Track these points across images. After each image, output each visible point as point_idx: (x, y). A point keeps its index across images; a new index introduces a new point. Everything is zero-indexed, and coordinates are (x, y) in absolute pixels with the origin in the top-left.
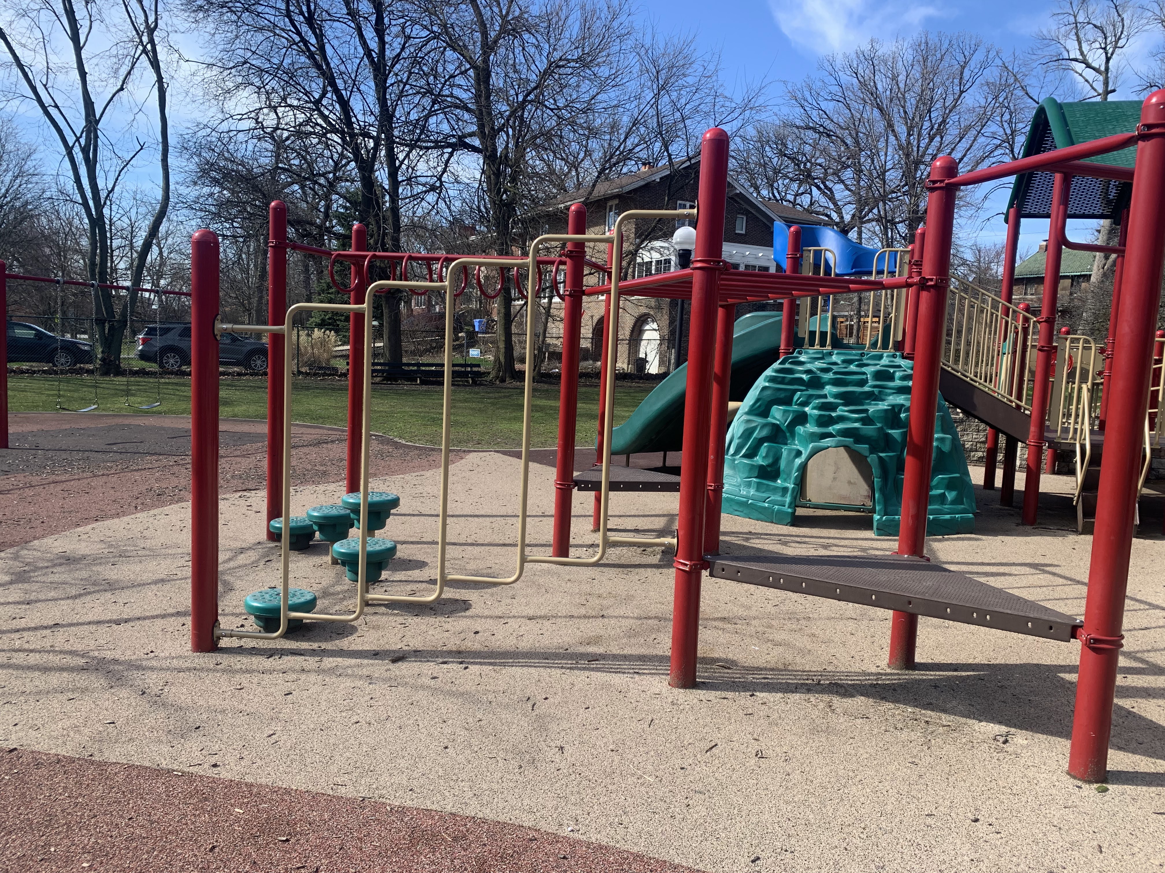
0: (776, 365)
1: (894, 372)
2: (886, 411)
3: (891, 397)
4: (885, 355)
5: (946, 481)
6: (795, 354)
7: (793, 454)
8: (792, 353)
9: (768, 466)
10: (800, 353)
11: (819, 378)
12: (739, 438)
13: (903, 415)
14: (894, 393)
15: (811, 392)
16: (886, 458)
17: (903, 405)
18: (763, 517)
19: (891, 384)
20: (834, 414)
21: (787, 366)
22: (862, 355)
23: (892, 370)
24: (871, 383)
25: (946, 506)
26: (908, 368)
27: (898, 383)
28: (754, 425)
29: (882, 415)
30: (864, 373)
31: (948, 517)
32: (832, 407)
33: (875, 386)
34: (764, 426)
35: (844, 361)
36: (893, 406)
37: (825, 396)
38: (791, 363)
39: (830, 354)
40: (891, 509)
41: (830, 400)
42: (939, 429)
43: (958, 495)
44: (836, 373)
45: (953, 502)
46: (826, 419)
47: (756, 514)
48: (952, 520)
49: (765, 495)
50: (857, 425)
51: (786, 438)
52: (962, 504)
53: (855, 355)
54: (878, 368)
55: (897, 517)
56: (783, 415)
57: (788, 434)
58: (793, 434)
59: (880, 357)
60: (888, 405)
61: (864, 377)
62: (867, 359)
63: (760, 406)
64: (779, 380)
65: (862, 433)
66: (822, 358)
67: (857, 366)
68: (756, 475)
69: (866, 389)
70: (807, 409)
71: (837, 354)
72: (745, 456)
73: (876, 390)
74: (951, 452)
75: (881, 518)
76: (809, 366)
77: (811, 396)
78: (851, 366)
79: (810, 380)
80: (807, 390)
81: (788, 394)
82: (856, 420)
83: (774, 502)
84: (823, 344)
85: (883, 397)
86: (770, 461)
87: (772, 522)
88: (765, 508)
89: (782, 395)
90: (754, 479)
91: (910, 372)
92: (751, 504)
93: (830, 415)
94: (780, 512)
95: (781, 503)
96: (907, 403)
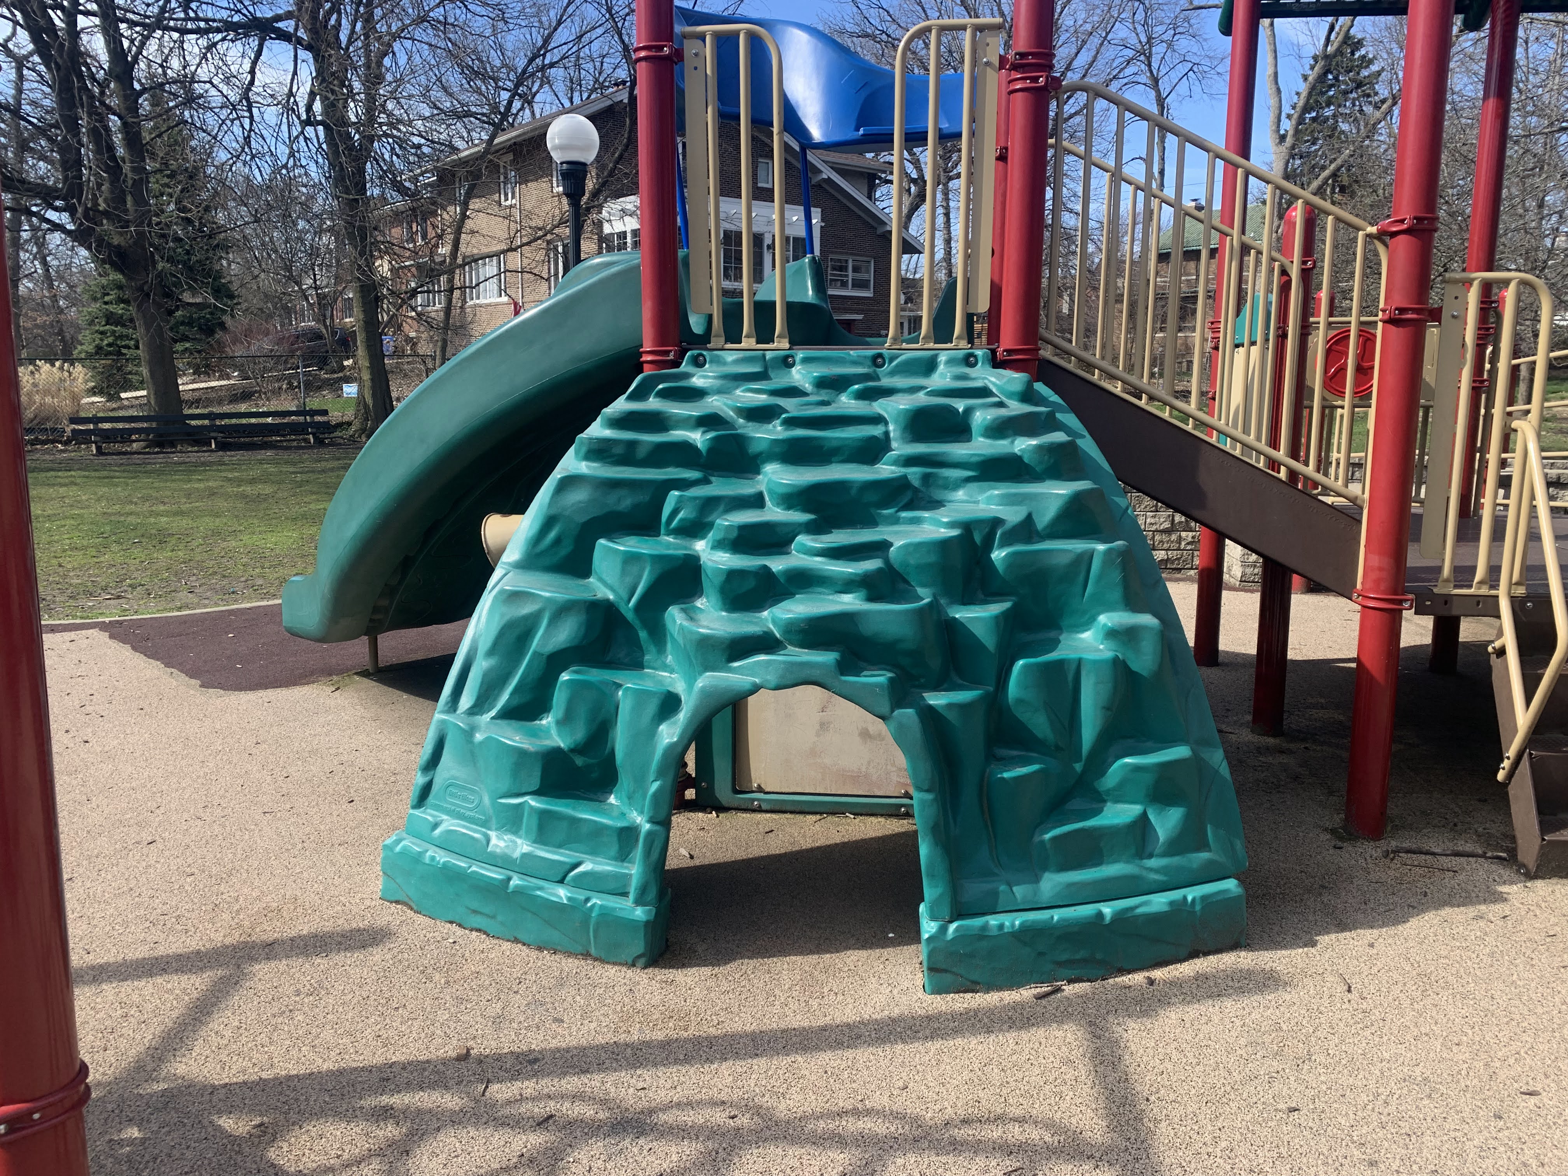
0: (621, 405)
1: (969, 411)
2: (944, 545)
3: (960, 494)
4: (943, 357)
5: (1148, 779)
6: (685, 367)
7: (652, 707)
8: (676, 364)
9: (578, 750)
10: (698, 363)
11: (740, 441)
12: (491, 653)
13: (998, 555)
14: (968, 480)
15: (719, 487)
16: (951, 716)
17: (997, 522)
18: (554, 936)
19: (958, 450)
20: (777, 565)
21: (653, 403)
22: (877, 361)
23: (960, 405)
24: (900, 448)
25: (1153, 863)
26: (1010, 395)
27: (980, 446)
28: (527, 609)
29: (932, 558)
30: (878, 420)
31: (1159, 902)
32: (775, 539)
33: (911, 461)
34: (562, 610)
35: (822, 383)
36: (967, 527)
37: (757, 501)
38: (665, 394)
39: (786, 363)
40: (974, 889)
41: (774, 513)
42: (1117, 594)
43: (1187, 818)
44: (791, 423)
45: (1176, 846)
46: (751, 584)
48: (1175, 909)
49: (563, 857)
50: (850, 602)
51: (636, 647)
52: (1202, 845)
53: (855, 363)
54: (921, 399)
55: (993, 921)
56: (624, 572)
57: (643, 635)
58: (658, 633)
59: (929, 366)
60: (952, 525)
61: (876, 431)
62: (892, 373)
63: (558, 541)
64: (618, 450)
65: (868, 629)
66: (762, 376)
67: (862, 396)
68: (535, 783)
69: (885, 470)
70: (700, 546)
71: (806, 360)
72: (510, 714)
73: (914, 473)
74: (1158, 674)
75: (943, 929)
76: (715, 403)
77: (710, 504)
78: (844, 398)
79: (716, 446)
80: (705, 481)
81: (643, 497)
82: (848, 585)
83: (592, 882)
84: (764, 333)
85: (938, 495)
86: (579, 734)
87: (586, 955)
88: (558, 907)
89: (625, 502)
90: (533, 802)
91: (1016, 408)
92: (519, 892)
93: (766, 568)
94: (608, 919)
95: (612, 886)
96: (1013, 515)
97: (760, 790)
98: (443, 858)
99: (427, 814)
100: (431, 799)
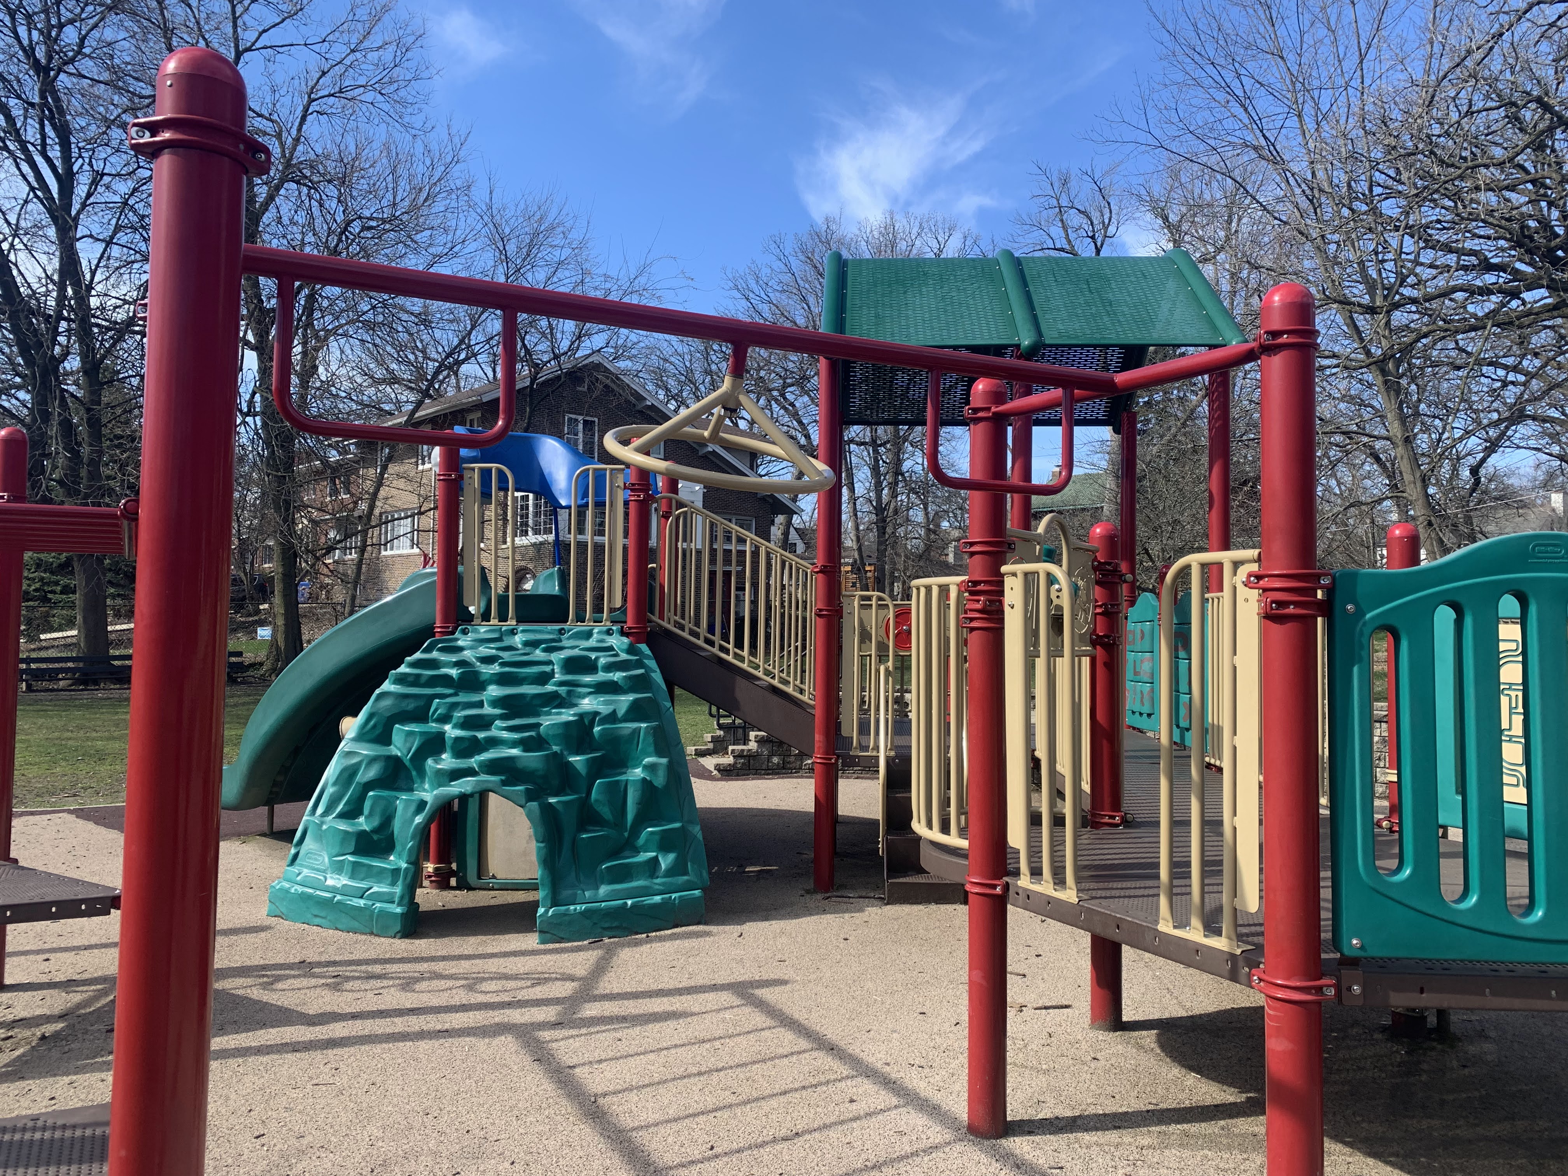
0: (418, 655)
1: (597, 658)
2: (567, 724)
3: (586, 701)
4: (596, 631)
5: (657, 837)
6: (457, 635)
7: (413, 808)
8: (453, 633)
9: (375, 831)
10: (465, 632)
11: (476, 674)
12: (334, 784)
13: (597, 729)
14: (590, 693)
15: (462, 698)
16: (560, 808)
17: (596, 713)
18: (356, 924)
19: (588, 679)
20: (481, 735)
21: (435, 654)
22: (561, 632)
23: (593, 656)
24: (558, 677)
25: (658, 881)
26: (622, 651)
27: (601, 676)
28: (354, 760)
29: (560, 731)
30: (550, 663)
31: (657, 899)
32: (484, 723)
33: (562, 684)
34: (373, 760)
35: (526, 644)
36: (581, 716)
37: (480, 704)
38: (441, 650)
39: (513, 632)
40: (566, 893)
41: (488, 710)
42: (651, 749)
43: (677, 859)
44: (503, 664)
45: (670, 873)
46: (466, 744)
47: (346, 921)
48: (664, 903)
49: (363, 885)
50: (515, 752)
51: (411, 780)
52: (686, 873)
53: (549, 633)
54: (576, 652)
55: (572, 907)
56: (406, 741)
57: (414, 773)
58: (422, 773)
59: (588, 635)
60: (574, 715)
61: (548, 669)
62: (569, 638)
63: (374, 726)
64: (411, 679)
65: (520, 765)
66: (500, 639)
67: (545, 650)
68: (352, 849)
69: (550, 688)
70: (447, 728)
71: (523, 631)
72: (342, 816)
73: (563, 690)
74: (667, 786)
75: (547, 912)
76: (468, 654)
77: (454, 706)
78: (538, 652)
79: (462, 676)
80: (456, 694)
81: (421, 703)
82: (514, 744)
83: (378, 897)
84: (503, 618)
85: (575, 701)
86: (376, 822)
87: (372, 933)
88: (359, 909)
89: (411, 705)
90: (350, 858)
91: (624, 656)
92: (339, 902)
93: (475, 737)
94: (383, 913)
95: (386, 898)
96: (604, 710)
97: (494, 877)
98: (300, 889)
99: (295, 869)
100: (298, 861)
